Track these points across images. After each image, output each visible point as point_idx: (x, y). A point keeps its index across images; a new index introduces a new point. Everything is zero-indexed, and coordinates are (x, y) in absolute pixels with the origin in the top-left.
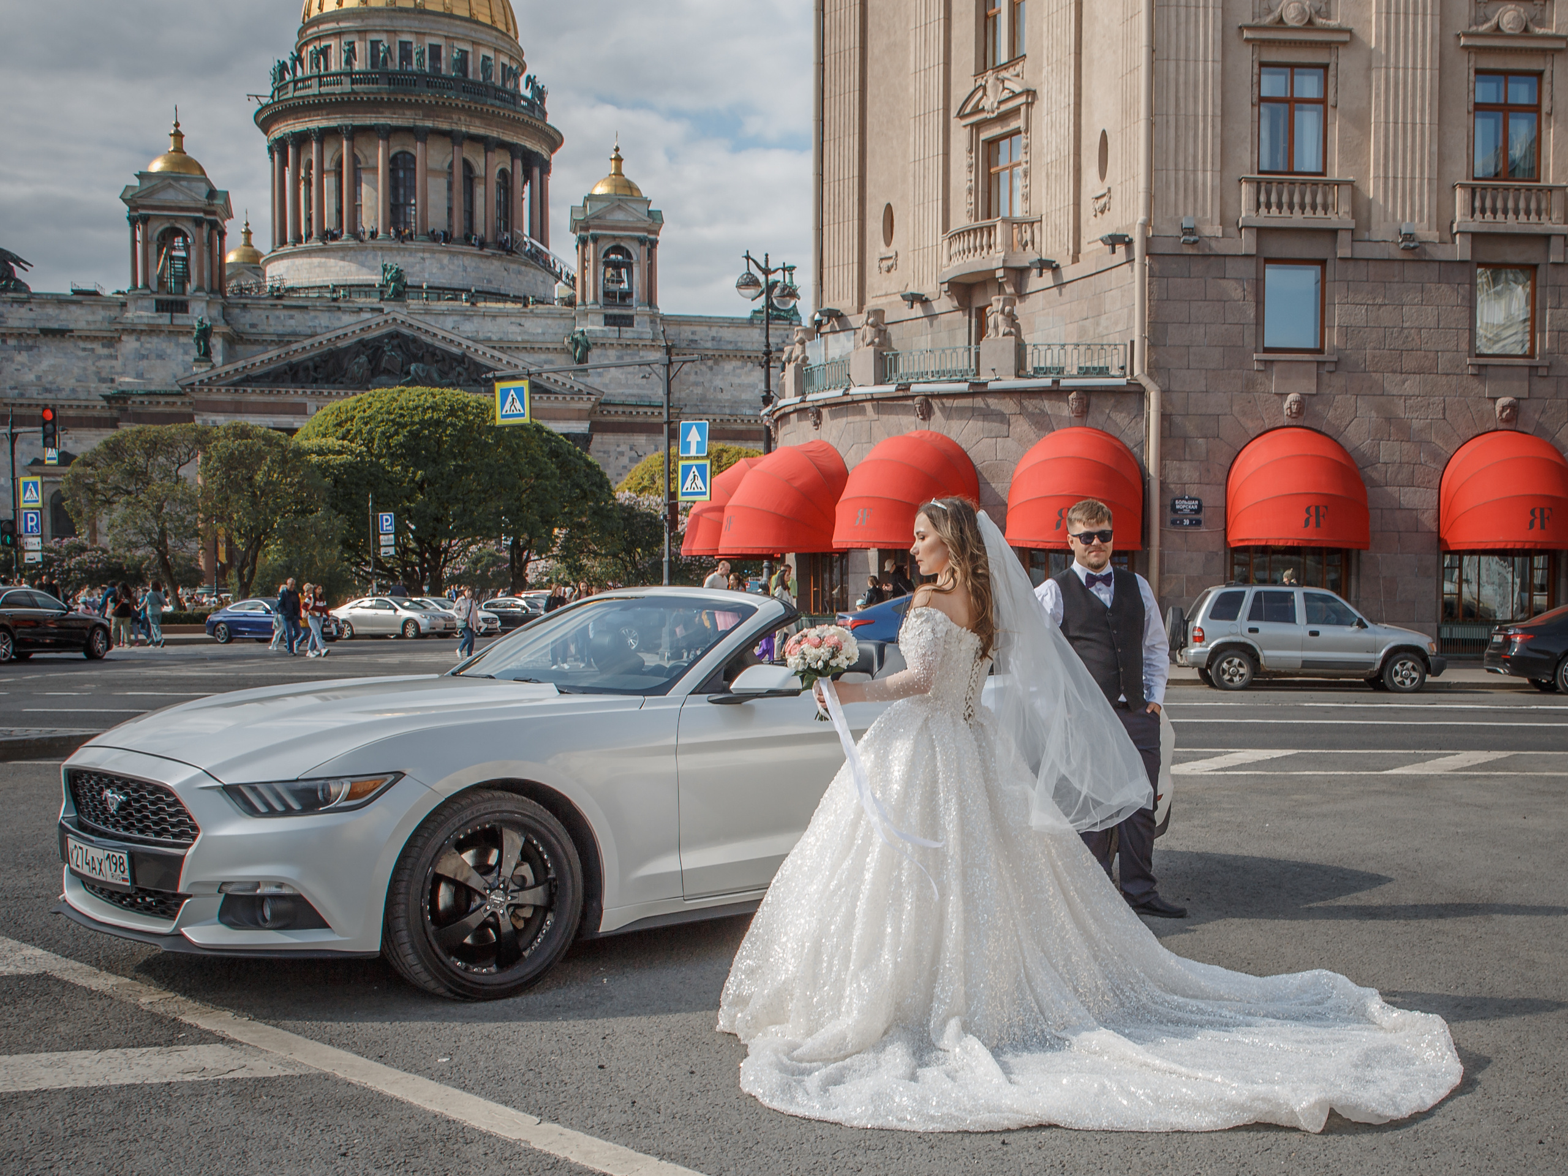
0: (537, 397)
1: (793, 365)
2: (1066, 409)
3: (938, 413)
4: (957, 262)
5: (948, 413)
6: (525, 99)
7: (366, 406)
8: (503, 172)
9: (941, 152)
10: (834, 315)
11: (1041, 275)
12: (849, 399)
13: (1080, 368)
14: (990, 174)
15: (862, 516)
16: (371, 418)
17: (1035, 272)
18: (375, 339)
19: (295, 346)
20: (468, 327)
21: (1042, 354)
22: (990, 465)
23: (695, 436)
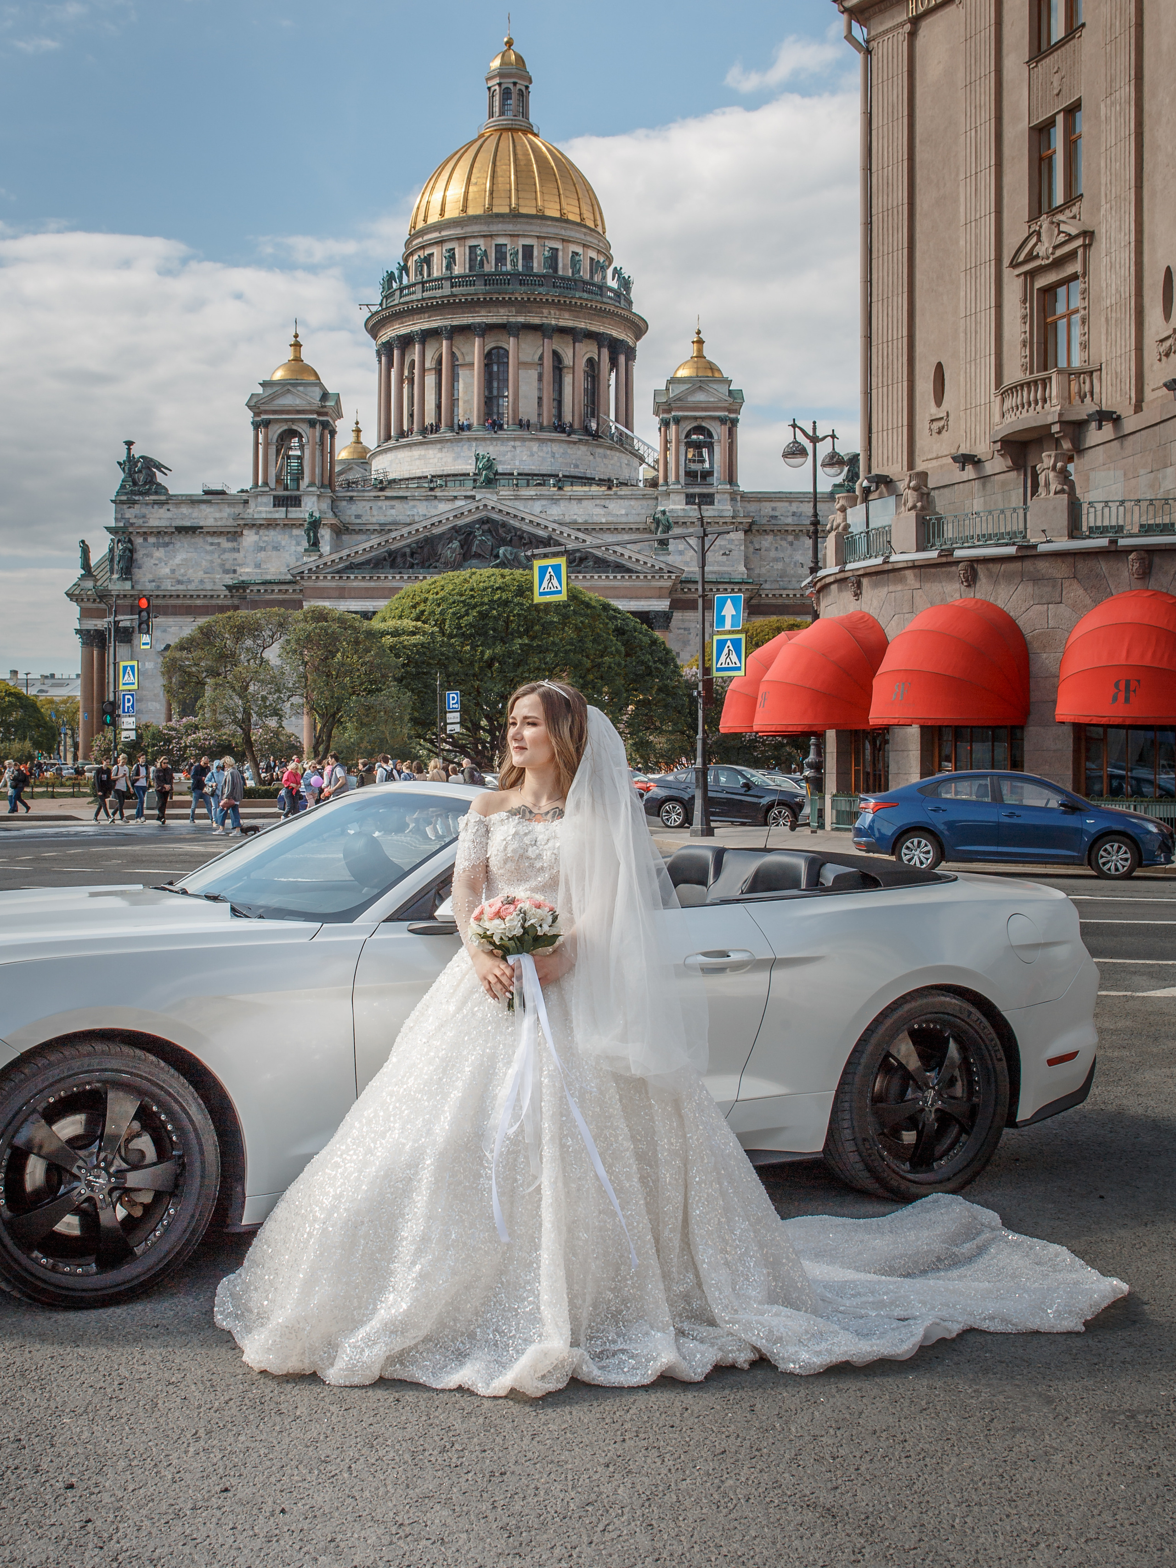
1: (833, 533)
3: (984, 579)
4: (1010, 418)
5: (995, 580)
6: (611, 290)
7: (439, 589)
8: (590, 361)
9: (993, 304)
10: (885, 482)
11: (1100, 428)
12: (890, 567)
13: (1142, 526)
14: (1046, 324)
15: (901, 690)
16: (443, 599)
17: (1094, 425)
18: (467, 525)
19: (393, 535)
20: (556, 511)
21: (1099, 513)
22: (1040, 634)
23: (729, 610)
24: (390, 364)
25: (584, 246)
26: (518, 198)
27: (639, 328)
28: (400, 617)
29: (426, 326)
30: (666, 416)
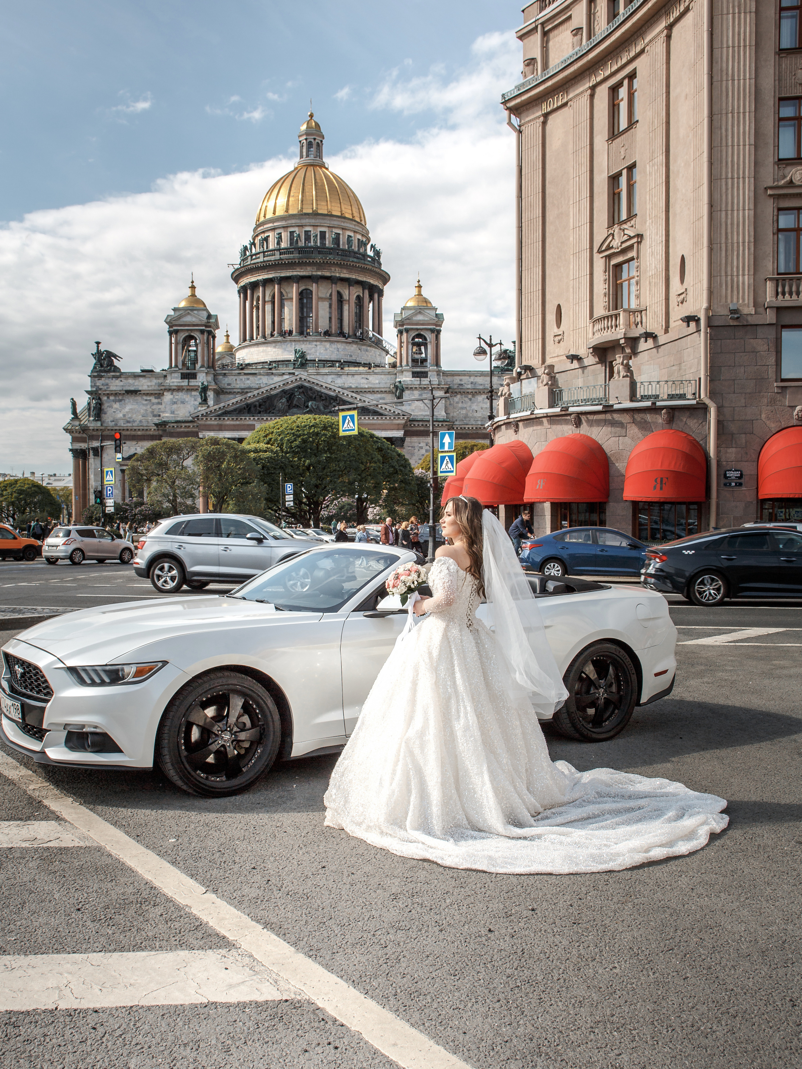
1: (503, 398)
2: (660, 419)
3: (584, 424)
4: (598, 335)
5: (591, 423)
6: (369, 256)
7: (280, 425)
8: (358, 297)
9: (588, 273)
10: (529, 369)
11: (646, 341)
12: (533, 416)
13: (669, 395)
14: (617, 284)
15: (541, 484)
16: (282, 432)
17: (643, 340)
18: (290, 389)
19: (249, 395)
20: (340, 381)
21: (646, 387)
22: (615, 453)
23: (447, 440)
24: (245, 299)
25: (355, 232)
26: (317, 204)
27: (385, 278)
28: (258, 442)
29: (266, 277)
30: (401, 328)
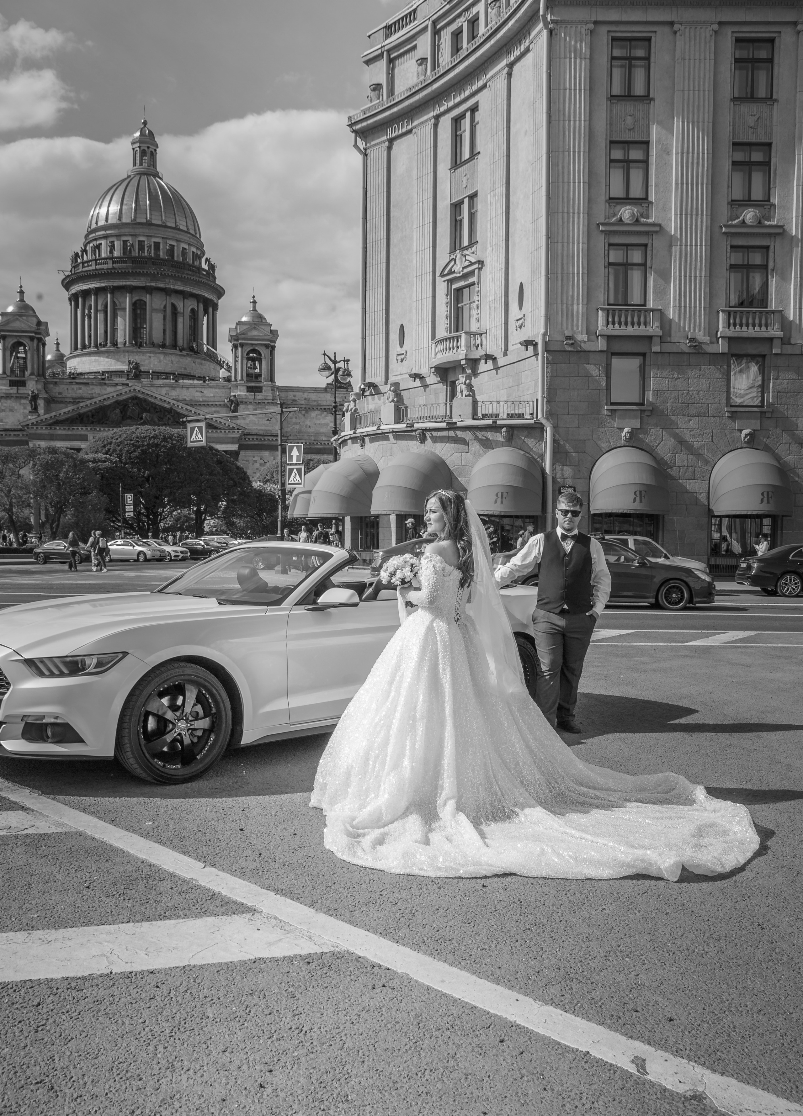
0: (210, 431)
1: (349, 413)
2: (500, 437)
3: (429, 439)
4: (440, 356)
5: (435, 440)
6: (204, 270)
7: (119, 436)
8: (193, 310)
9: (431, 295)
10: (372, 385)
11: (486, 363)
12: (380, 431)
13: (508, 414)
14: (458, 307)
15: (388, 496)
16: (121, 442)
17: (483, 361)
18: (124, 400)
19: (81, 404)
20: (174, 394)
21: (487, 406)
22: (459, 468)
23: (295, 453)
24: (77, 306)
25: (189, 244)
26: (151, 215)
27: (220, 292)
28: (96, 452)
29: (99, 285)
30: (236, 342)
